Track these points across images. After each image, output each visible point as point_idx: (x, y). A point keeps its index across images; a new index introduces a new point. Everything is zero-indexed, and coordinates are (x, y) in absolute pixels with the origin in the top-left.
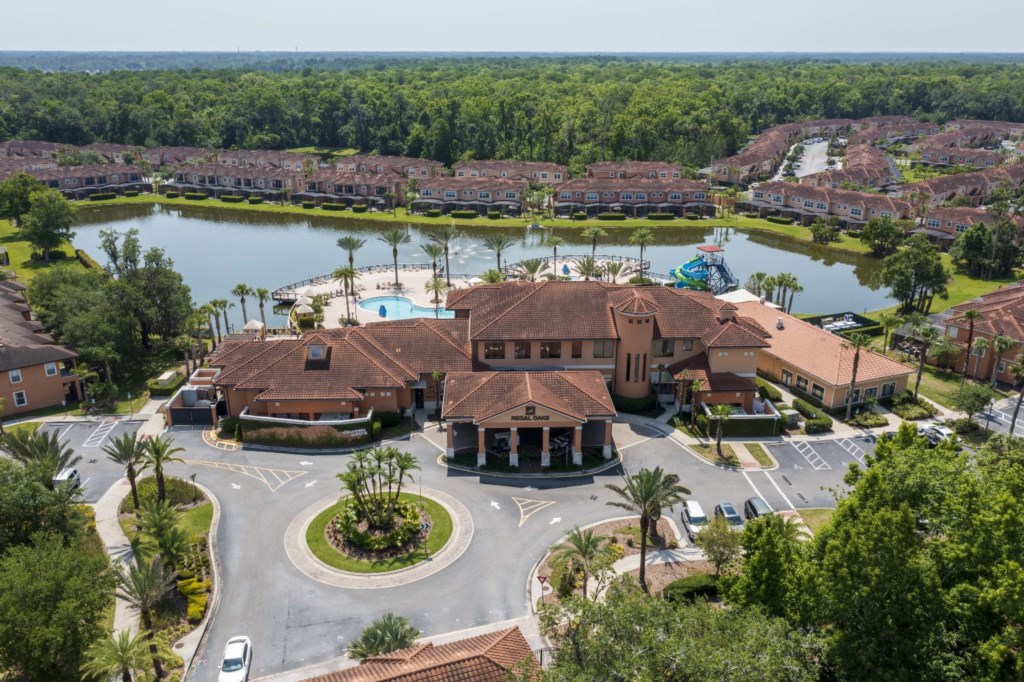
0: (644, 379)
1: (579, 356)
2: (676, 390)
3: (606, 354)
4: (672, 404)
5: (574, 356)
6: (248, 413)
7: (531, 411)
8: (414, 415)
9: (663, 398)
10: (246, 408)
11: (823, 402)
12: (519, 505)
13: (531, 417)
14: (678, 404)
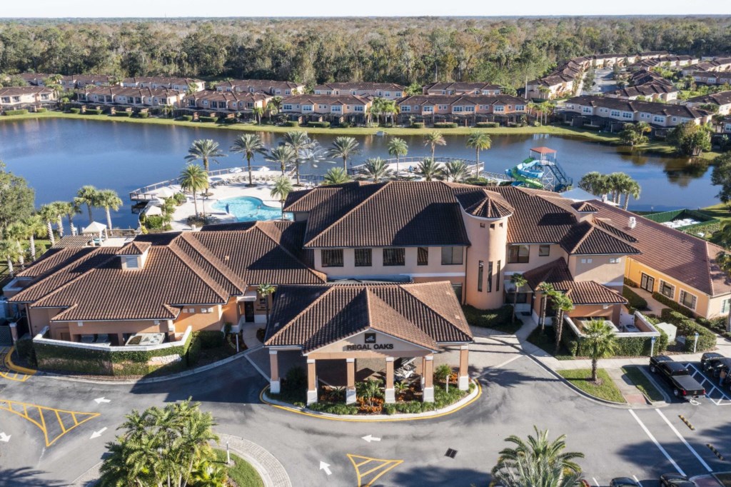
0: (498, 290)
1: (426, 263)
2: (533, 300)
3: (455, 259)
4: (529, 314)
5: (420, 263)
6: (47, 336)
7: (371, 338)
8: (242, 331)
9: (520, 308)
10: (46, 328)
11: (694, 311)
12: (356, 466)
13: (371, 345)
14: (536, 316)
